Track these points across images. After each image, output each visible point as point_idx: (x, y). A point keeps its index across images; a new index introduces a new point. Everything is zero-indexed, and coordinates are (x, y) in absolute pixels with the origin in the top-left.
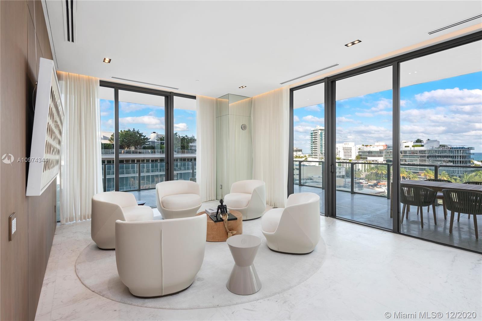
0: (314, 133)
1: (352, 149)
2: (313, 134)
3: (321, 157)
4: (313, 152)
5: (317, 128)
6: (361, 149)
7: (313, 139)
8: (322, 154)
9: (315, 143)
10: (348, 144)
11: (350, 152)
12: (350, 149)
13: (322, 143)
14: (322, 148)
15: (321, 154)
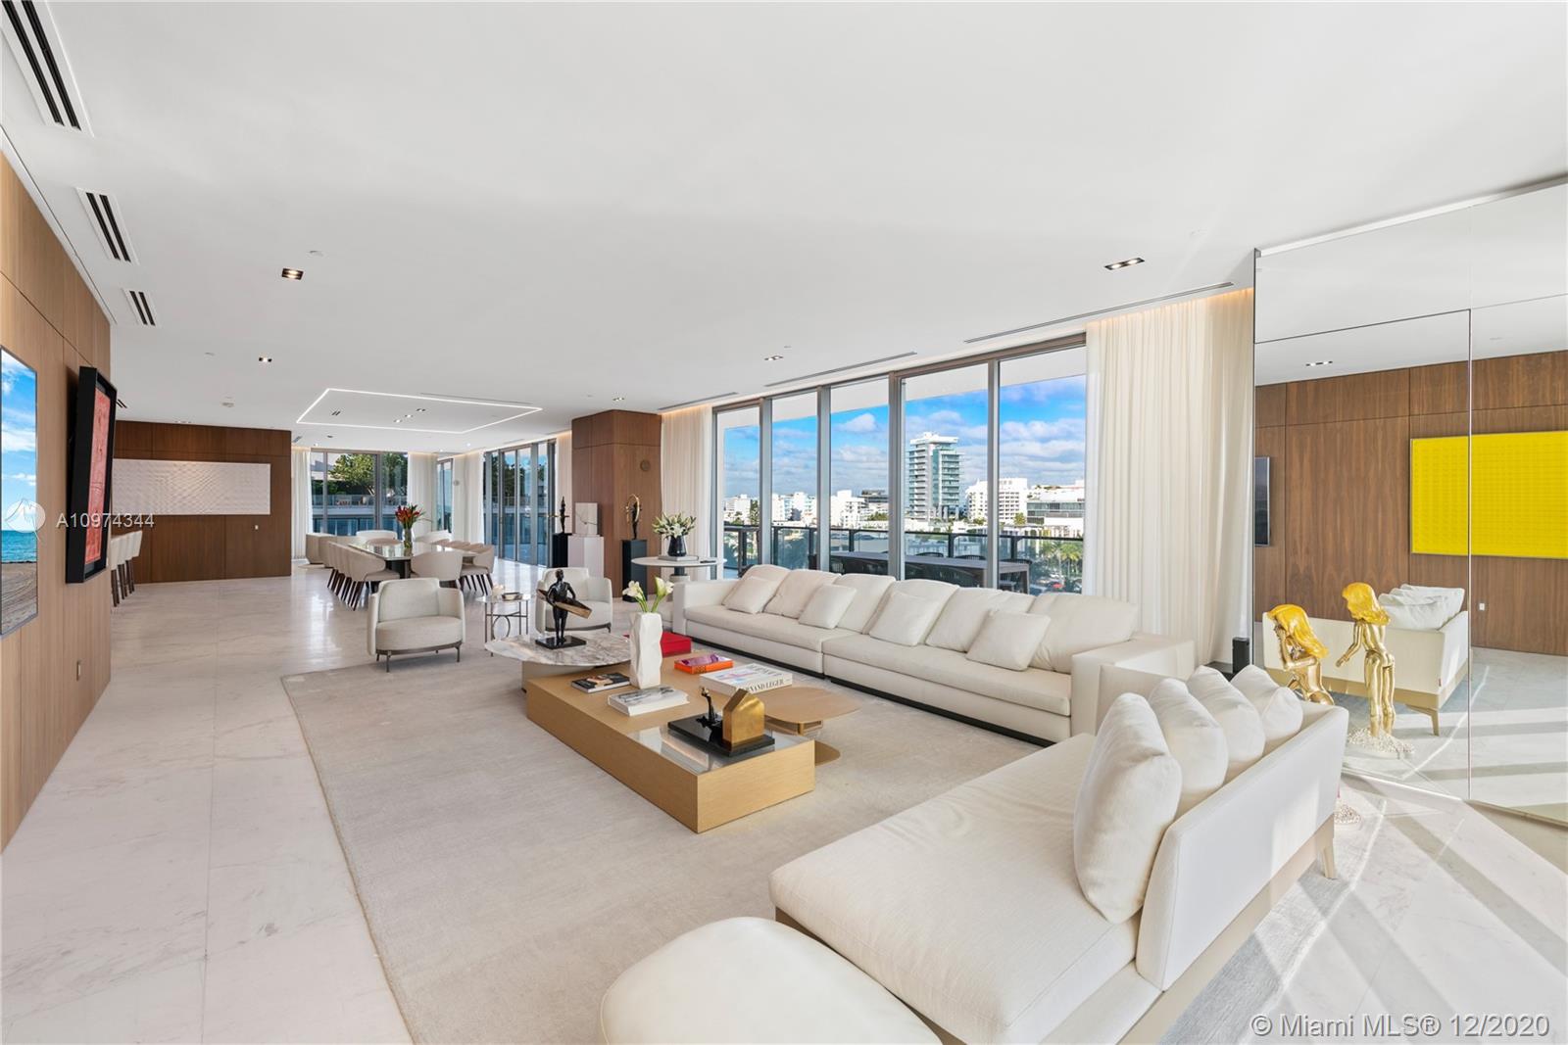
0: (917, 451)
1: (1020, 495)
2: (916, 455)
3: (934, 517)
4: (916, 502)
5: (925, 438)
6: (1034, 496)
7: (916, 467)
8: (937, 507)
9: (920, 479)
10: (1010, 483)
11: (1015, 503)
12: (1015, 495)
13: (937, 480)
14: (938, 492)
15: (934, 509)
